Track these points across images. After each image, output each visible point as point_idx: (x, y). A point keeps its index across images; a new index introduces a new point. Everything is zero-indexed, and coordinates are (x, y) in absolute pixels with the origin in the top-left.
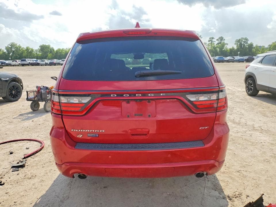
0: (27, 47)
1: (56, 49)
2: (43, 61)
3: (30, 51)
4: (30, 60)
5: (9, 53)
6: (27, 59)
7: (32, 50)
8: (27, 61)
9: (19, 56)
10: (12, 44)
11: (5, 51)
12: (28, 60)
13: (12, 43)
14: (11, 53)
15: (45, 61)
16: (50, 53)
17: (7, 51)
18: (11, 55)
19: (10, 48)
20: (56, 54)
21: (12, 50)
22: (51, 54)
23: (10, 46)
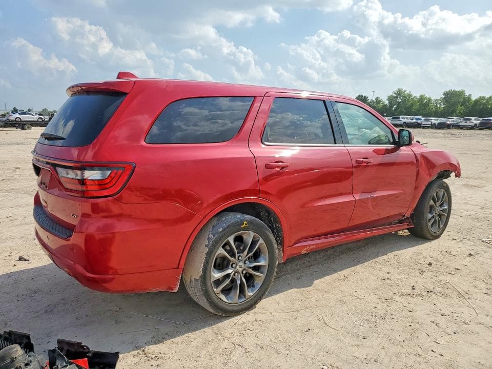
0: (421, 96)
1: (474, 98)
2: (428, 120)
3: (425, 102)
4: (407, 118)
5: (391, 106)
6: (401, 116)
7: (429, 100)
8: (401, 119)
9: (406, 110)
10: (397, 92)
11: (387, 102)
12: (403, 118)
13: (399, 90)
14: (395, 107)
15: (431, 120)
16: (461, 106)
17: (389, 103)
18: (394, 108)
19: (394, 98)
20: (472, 106)
21: (396, 101)
22: (463, 107)
23: (395, 95)
